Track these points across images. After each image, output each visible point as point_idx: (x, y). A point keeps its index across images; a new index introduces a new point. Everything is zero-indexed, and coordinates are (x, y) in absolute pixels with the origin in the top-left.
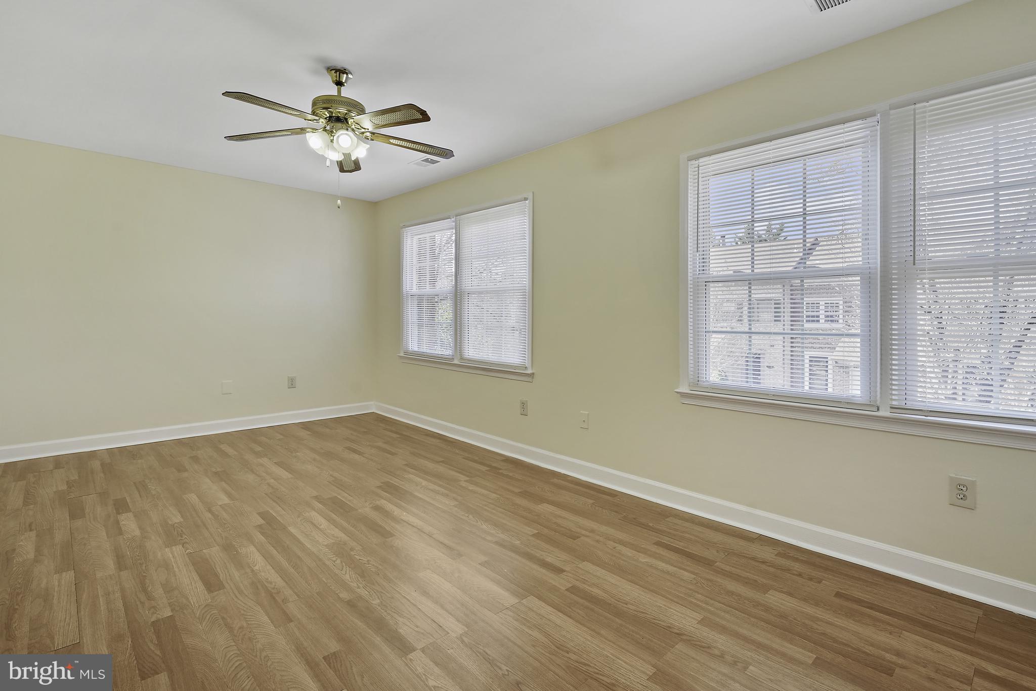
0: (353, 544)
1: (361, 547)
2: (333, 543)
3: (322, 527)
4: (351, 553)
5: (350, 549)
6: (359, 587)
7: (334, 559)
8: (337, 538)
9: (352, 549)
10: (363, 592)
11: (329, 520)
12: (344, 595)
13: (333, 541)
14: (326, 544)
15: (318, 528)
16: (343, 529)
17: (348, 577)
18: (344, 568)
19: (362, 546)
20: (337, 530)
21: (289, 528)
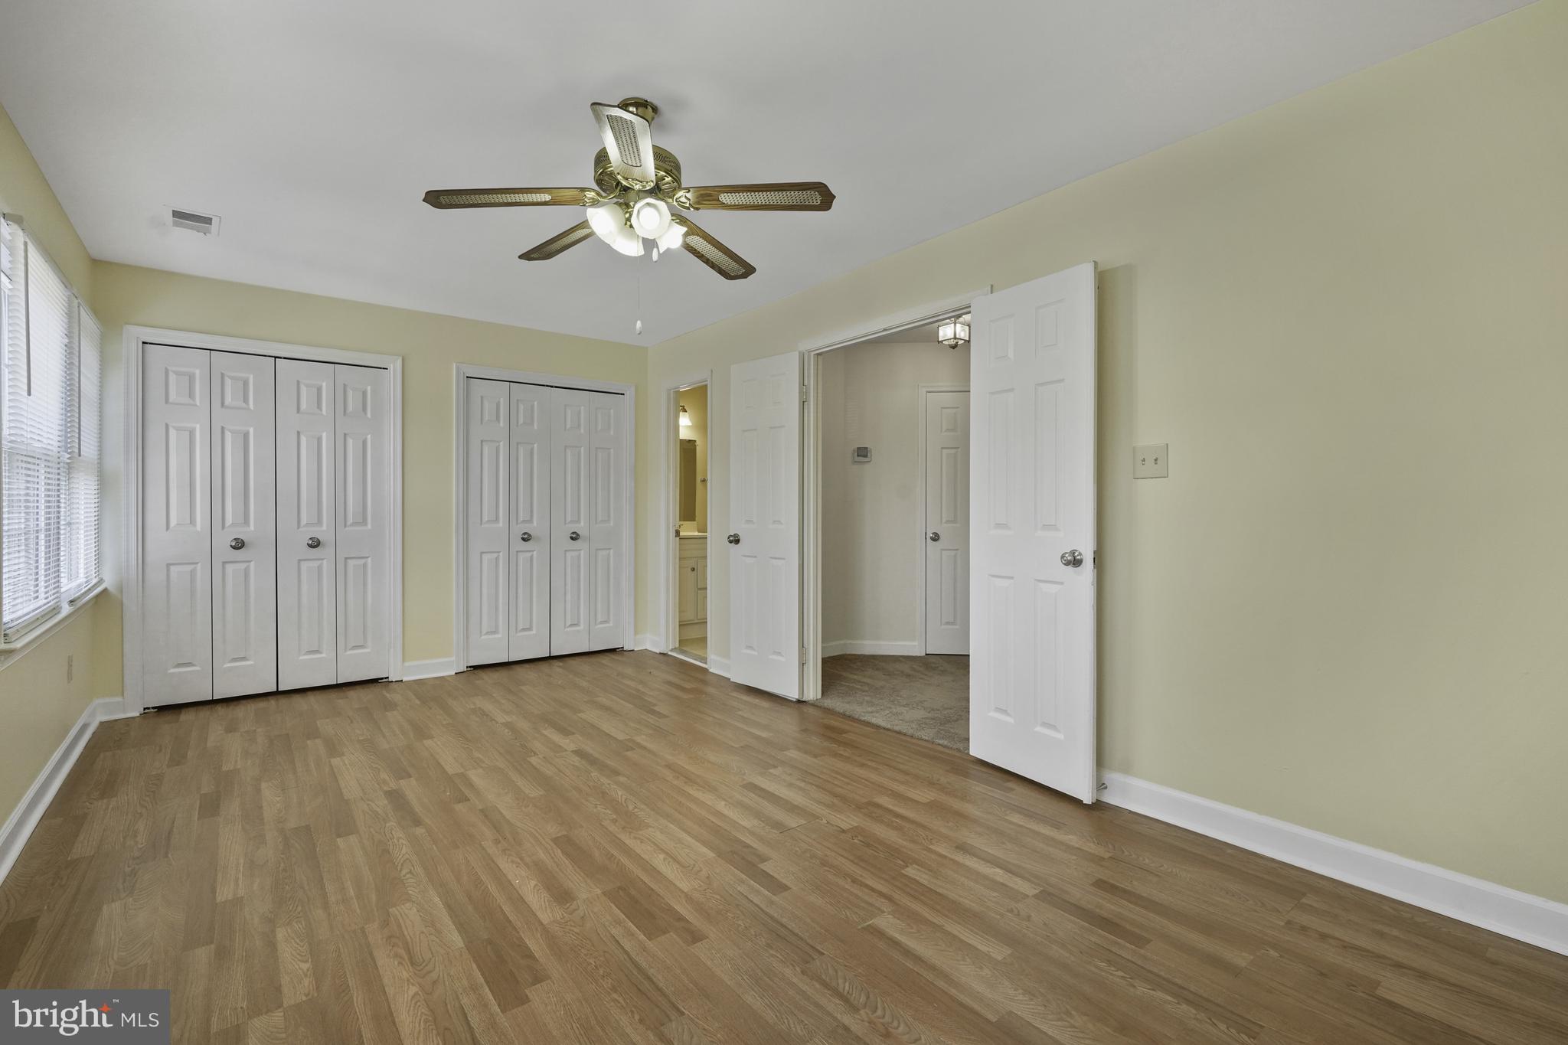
0: (612, 828)
1: (603, 823)
2: (641, 830)
3: (662, 856)
4: (615, 817)
5: (616, 821)
6: (609, 784)
7: (636, 810)
8: (635, 838)
9: (614, 821)
10: (604, 780)
11: (654, 872)
12: (622, 779)
13: (640, 832)
14: (650, 829)
15: (667, 853)
16: (628, 852)
17: (620, 793)
18: (623, 800)
19: (603, 825)
20: (638, 851)
21: (714, 855)
